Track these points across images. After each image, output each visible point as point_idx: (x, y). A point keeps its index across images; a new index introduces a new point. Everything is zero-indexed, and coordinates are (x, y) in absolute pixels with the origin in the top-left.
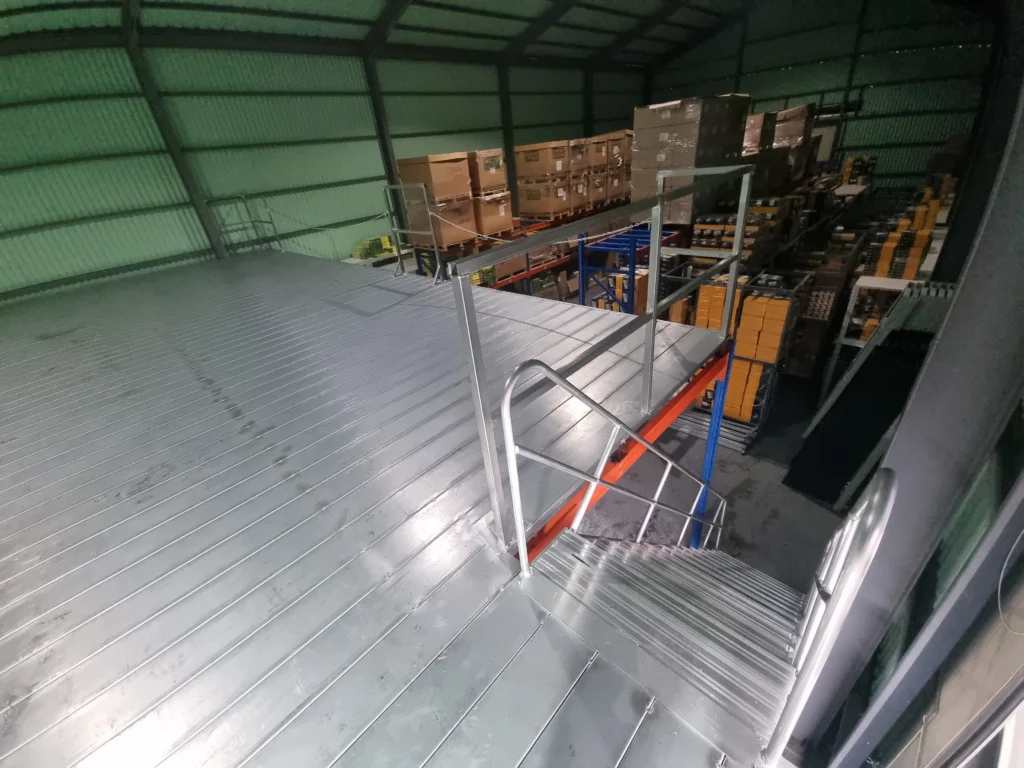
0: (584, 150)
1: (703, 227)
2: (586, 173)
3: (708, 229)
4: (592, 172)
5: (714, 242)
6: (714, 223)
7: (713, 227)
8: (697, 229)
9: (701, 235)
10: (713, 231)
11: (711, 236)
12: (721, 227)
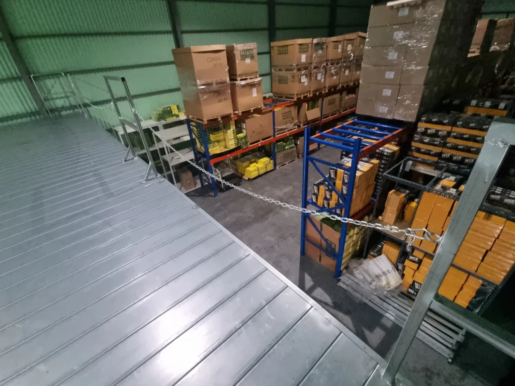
0: (325, 47)
1: (428, 125)
2: (325, 64)
3: (433, 128)
4: (329, 64)
5: (438, 141)
6: (440, 123)
7: (439, 127)
8: (421, 127)
9: (425, 133)
10: (438, 131)
11: (435, 135)
12: (448, 128)
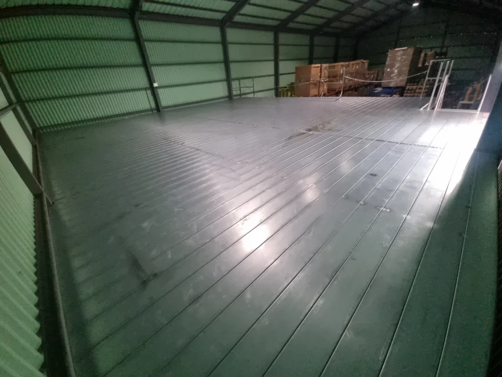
1: (409, 87)
3: (411, 88)
5: (413, 91)
6: (413, 85)
7: (413, 87)
8: (407, 88)
9: (408, 90)
10: (413, 88)
11: (412, 89)
12: (416, 86)
